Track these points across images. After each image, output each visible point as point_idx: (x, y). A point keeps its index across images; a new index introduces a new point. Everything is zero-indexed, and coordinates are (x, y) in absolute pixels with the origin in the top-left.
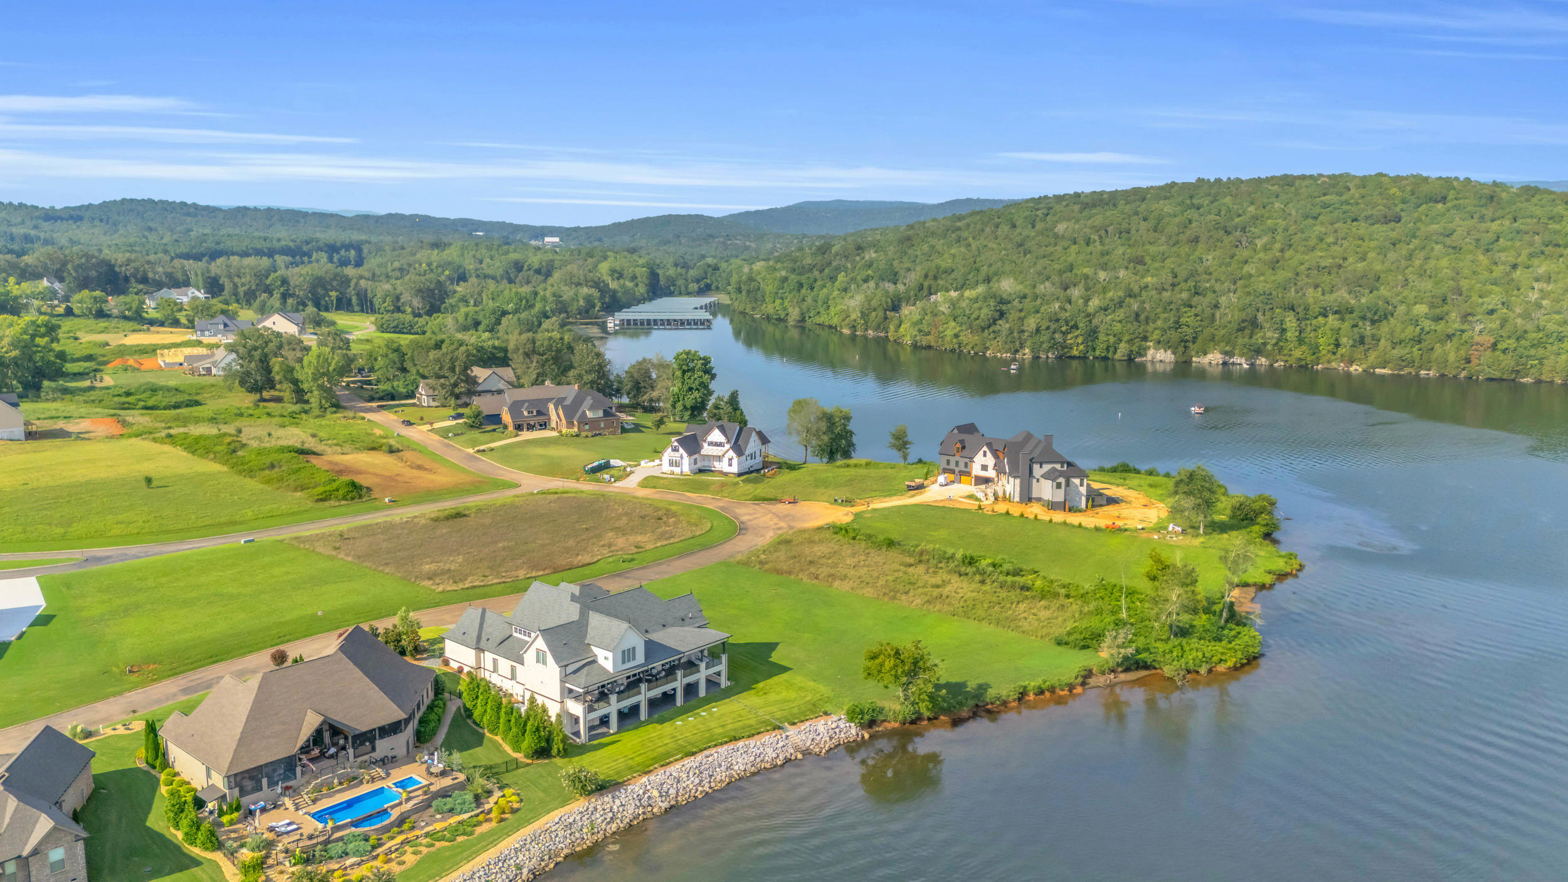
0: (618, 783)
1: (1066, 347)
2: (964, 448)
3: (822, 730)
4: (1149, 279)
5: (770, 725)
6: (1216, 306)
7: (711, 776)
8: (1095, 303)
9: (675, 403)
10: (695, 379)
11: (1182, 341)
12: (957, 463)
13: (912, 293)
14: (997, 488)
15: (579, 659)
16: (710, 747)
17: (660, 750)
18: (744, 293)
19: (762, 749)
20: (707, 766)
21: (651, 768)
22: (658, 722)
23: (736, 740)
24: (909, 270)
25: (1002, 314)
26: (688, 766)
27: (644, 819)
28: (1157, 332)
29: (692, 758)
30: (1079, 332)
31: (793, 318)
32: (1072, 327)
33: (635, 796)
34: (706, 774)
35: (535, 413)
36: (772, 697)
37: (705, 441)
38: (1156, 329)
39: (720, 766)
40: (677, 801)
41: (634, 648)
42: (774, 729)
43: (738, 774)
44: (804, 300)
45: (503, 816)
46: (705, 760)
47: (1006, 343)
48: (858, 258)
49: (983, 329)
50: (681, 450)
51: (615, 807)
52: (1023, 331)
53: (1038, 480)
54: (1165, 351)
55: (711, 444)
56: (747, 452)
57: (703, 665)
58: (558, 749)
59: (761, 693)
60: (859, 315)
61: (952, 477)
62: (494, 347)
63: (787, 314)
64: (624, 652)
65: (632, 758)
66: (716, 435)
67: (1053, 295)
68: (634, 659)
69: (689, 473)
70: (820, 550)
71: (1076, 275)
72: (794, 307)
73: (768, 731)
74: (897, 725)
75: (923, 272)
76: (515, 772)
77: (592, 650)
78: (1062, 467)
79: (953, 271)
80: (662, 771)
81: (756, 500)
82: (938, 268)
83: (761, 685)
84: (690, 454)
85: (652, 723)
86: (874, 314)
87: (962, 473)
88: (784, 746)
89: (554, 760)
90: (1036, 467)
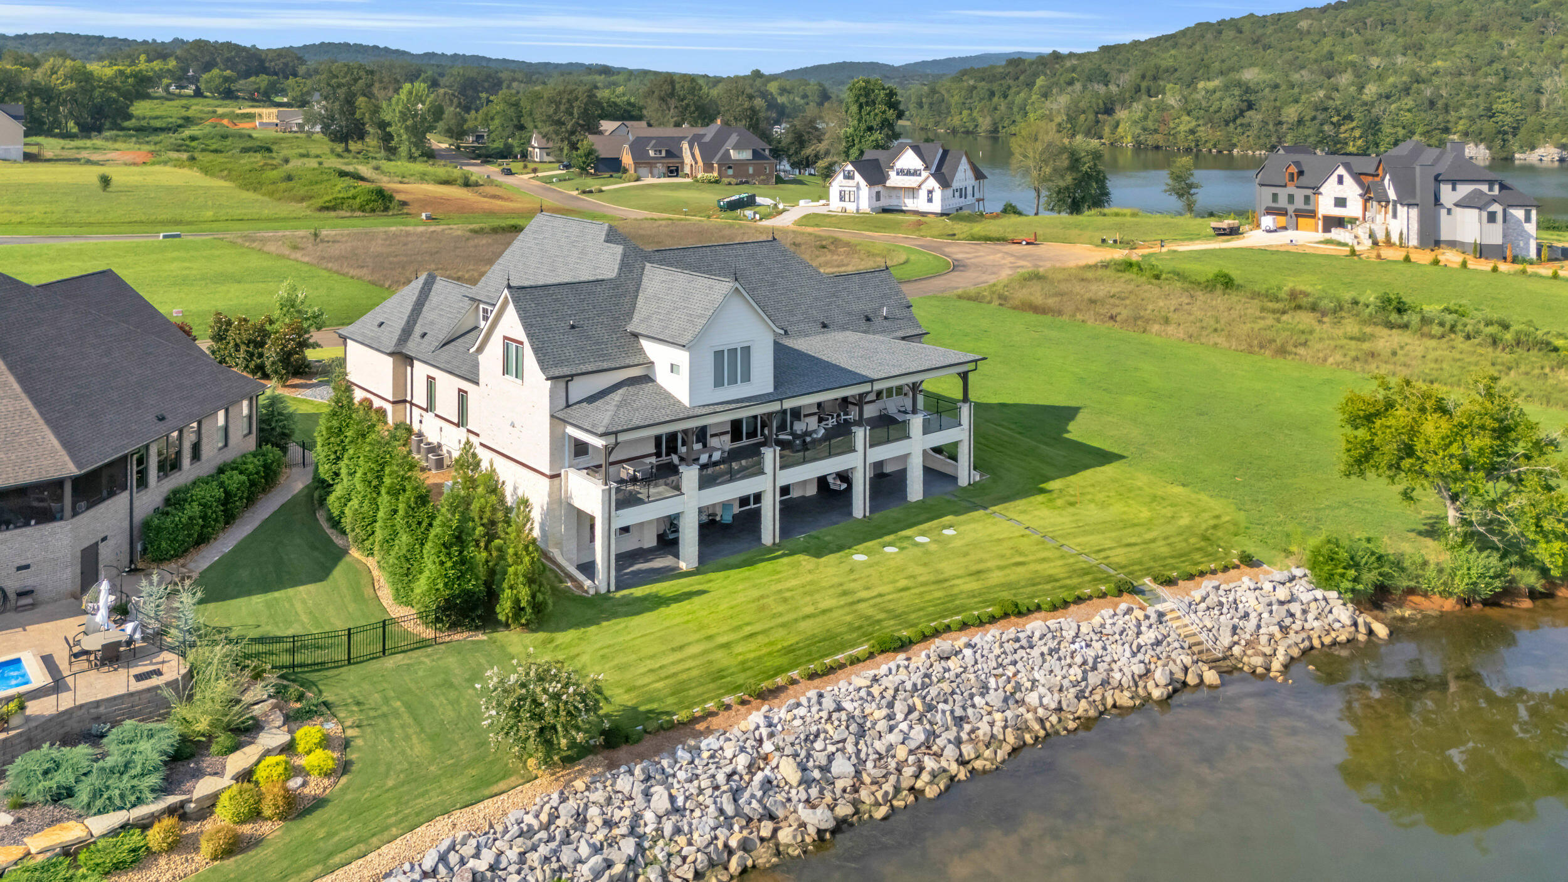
0: (672, 726)
1: (1339, 142)
2: (1301, 173)
3: (1253, 602)
4: (1439, 63)
5: (1106, 580)
6: (1539, 91)
7: (960, 721)
8: (1371, 90)
9: (848, 148)
10: (876, 115)
11: (1499, 132)
12: (1291, 198)
13: (1127, 95)
14: (1373, 226)
15: (605, 365)
16: (948, 628)
17: (809, 627)
18: (926, 107)
19: (1097, 645)
20: (946, 687)
21: (780, 680)
22: (806, 551)
23: (1020, 614)
24: (1121, 71)
25: (1250, 106)
26: (890, 682)
27: (744, 871)
28: (1461, 122)
29: (901, 657)
30: (1354, 124)
31: (984, 128)
32: (1345, 118)
33: (721, 778)
34: (942, 715)
35: (664, 154)
36: (1091, 513)
37: (892, 168)
38: (1461, 118)
39: (985, 689)
40: (856, 803)
41: (747, 350)
42: (1120, 592)
43: (1041, 721)
44: (996, 109)
45: (247, 829)
46: (938, 667)
47: (1259, 138)
48: (1057, 66)
49: (1227, 123)
50: (858, 176)
51: (649, 816)
52: (1280, 123)
53: (1449, 211)
54: (1477, 145)
55: (901, 172)
56: (956, 184)
57: (916, 423)
58: (517, 601)
59: (1059, 502)
60: (1065, 118)
61: (1282, 221)
62: (629, 103)
63: (976, 126)
64: (719, 355)
65: (726, 646)
66: (909, 159)
67: (1315, 82)
68: (747, 378)
69: (868, 210)
70: (1100, 290)
71: (1339, 63)
72: (985, 117)
73: (1104, 595)
74: (1449, 604)
75: (1140, 73)
76: (374, 665)
77: (641, 350)
78: (1491, 189)
79: (1176, 70)
80: (812, 694)
81: (974, 239)
82: (1157, 68)
83: (1054, 485)
84: (871, 182)
85: (792, 553)
86: (1083, 117)
87: (1299, 214)
88: (1158, 643)
89: (501, 635)
90: (1445, 189)
